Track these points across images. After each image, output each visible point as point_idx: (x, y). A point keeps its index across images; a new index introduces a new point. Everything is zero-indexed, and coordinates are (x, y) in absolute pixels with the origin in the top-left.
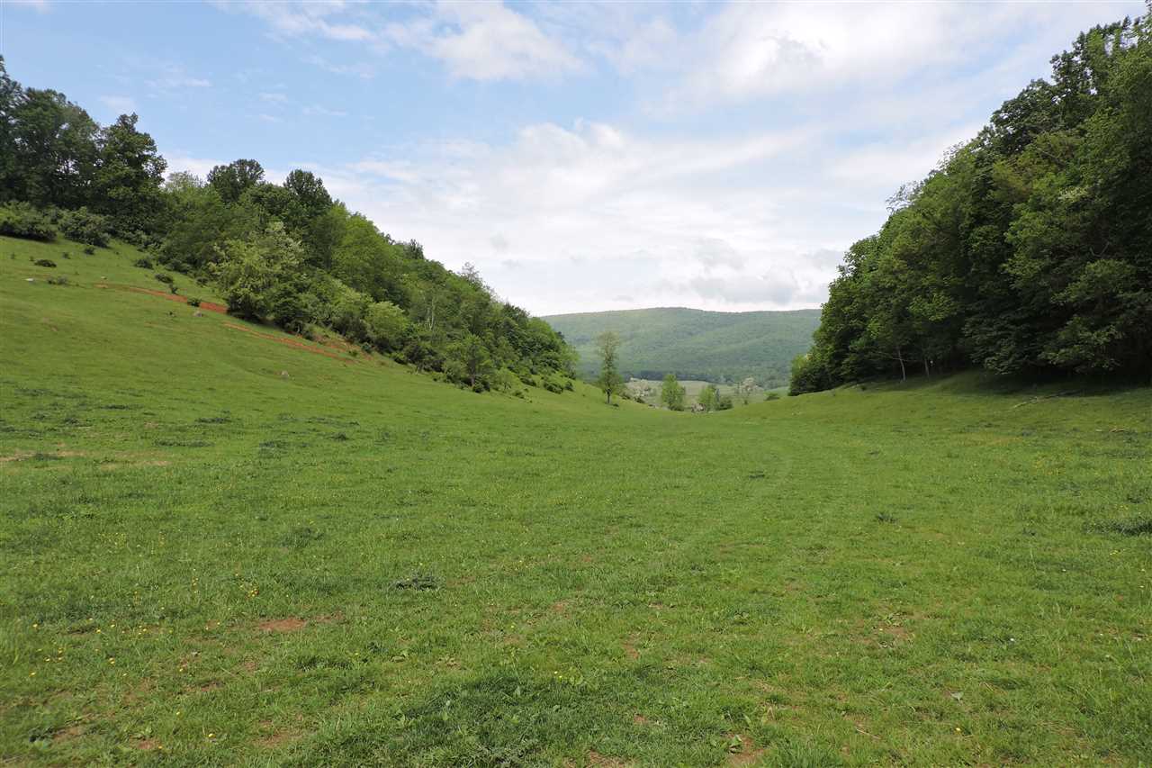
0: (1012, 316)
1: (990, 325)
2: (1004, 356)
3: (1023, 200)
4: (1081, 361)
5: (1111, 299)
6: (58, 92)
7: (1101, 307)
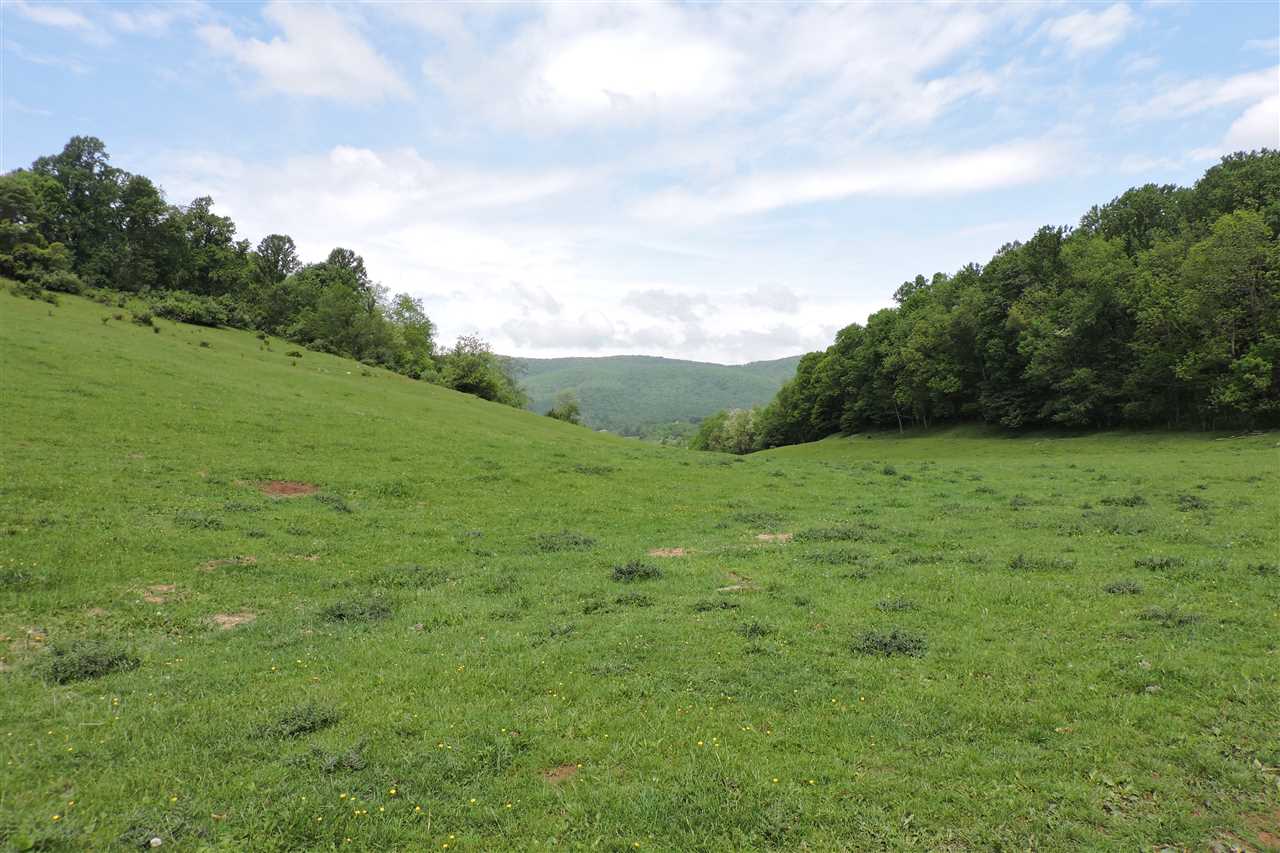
0: (1013, 393)
1: (998, 398)
2: (1014, 417)
3: (1025, 329)
4: (1070, 419)
5: (1085, 389)
6: (125, 171)
7: (1080, 392)
